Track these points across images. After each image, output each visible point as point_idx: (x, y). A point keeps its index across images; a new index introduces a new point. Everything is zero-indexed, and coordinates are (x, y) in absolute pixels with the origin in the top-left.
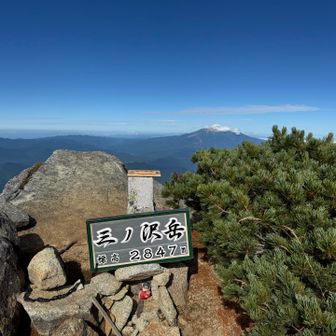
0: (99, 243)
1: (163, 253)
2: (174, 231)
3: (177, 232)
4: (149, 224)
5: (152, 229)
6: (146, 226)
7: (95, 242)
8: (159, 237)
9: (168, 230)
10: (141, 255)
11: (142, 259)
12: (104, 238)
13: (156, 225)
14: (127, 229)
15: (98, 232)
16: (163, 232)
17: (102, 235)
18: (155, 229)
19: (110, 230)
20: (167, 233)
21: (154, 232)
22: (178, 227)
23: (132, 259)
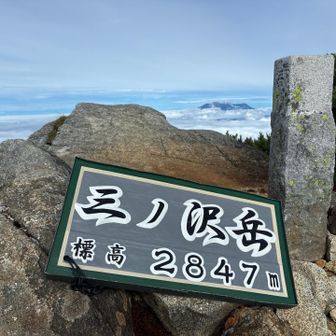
0: (88, 211)
1: (227, 275)
2: (254, 232)
3: (259, 236)
4: (203, 205)
7: (77, 207)
8: (221, 236)
9: (240, 227)
10: (180, 264)
11: (180, 275)
12: (102, 202)
14: (156, 201)
15: (93, 189)
16: (230, 229)
17: (99, 196)
18: (213, 217)
19: (120, 193)
20: (238, 232)
21: (210, 222)
22: (260, 228)
23: (157, 268)
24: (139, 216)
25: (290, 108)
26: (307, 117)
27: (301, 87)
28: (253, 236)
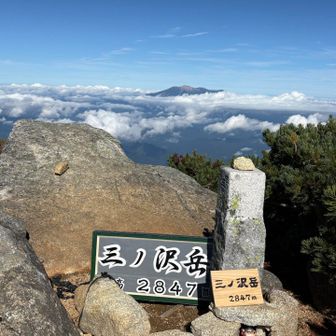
0: (104, 262)
1: (178, 291)
2: (197, 264)
3: (200, 266)
4: (166, 250)
5: (169, 257)
6: (162, 251)
7: (99, 259)
8: (176, 268)
9: (189, 261)
10: (152, 286)
11: (152, 292)
12: (110, 255)
13: (175, 252)
14: (139, 251)
15: (105, 248)
16: (183, 262)
17: (108, 252)
18: (172, 257)
19: (119, 248)
20: (187, 265)
21: (170, 260)
22: (202, 260)
23: (140, 289)
24: (130, 261)
25: (228, 214)
26: (242, 223)
27: (238, 197)
28: (197, 266)
